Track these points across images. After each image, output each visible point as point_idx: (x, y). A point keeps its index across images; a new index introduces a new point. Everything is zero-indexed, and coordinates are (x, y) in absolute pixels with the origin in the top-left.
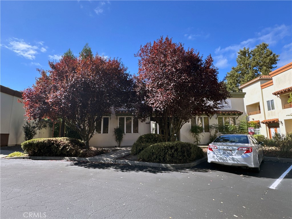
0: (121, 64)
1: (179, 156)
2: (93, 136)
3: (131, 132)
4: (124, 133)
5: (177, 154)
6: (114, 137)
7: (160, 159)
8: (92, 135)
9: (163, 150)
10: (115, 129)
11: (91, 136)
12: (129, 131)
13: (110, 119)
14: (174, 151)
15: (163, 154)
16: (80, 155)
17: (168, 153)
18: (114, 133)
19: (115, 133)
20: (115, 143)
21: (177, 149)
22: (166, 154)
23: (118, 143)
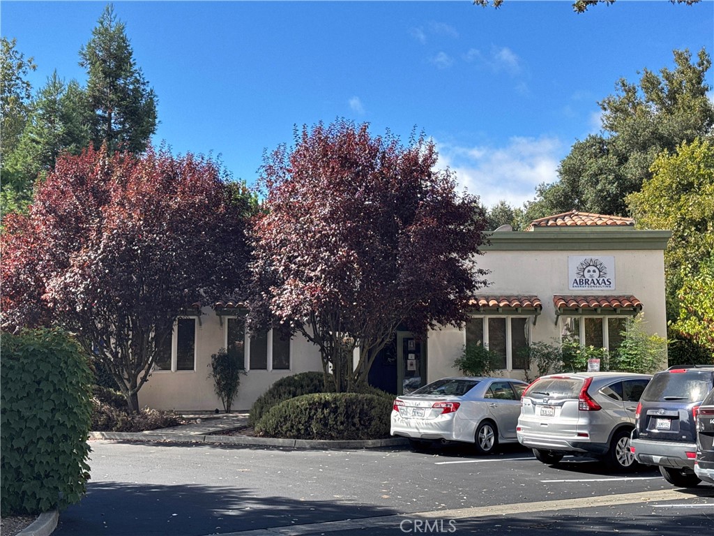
0: (222, 172)
1: (338, 423)
2: (148, 378)
3: (265, 368)
4: (243, 368)
5: (336, 418)
6: (213, 381)
7: (299, 430)
8: (145, 376)
9: (306, 410)
10: (213, 356)
11: (144, 379)
12: (258, 363)
13: (200, 324)
14: (330, 413)
15: (306, 419)
16: (118, 426)
17: (315, 417)
18: (212, 369)
19: (215, 369)
20: (215, 402)
21: (337, 408)
22: (311, 418)
23: (226, 399)
